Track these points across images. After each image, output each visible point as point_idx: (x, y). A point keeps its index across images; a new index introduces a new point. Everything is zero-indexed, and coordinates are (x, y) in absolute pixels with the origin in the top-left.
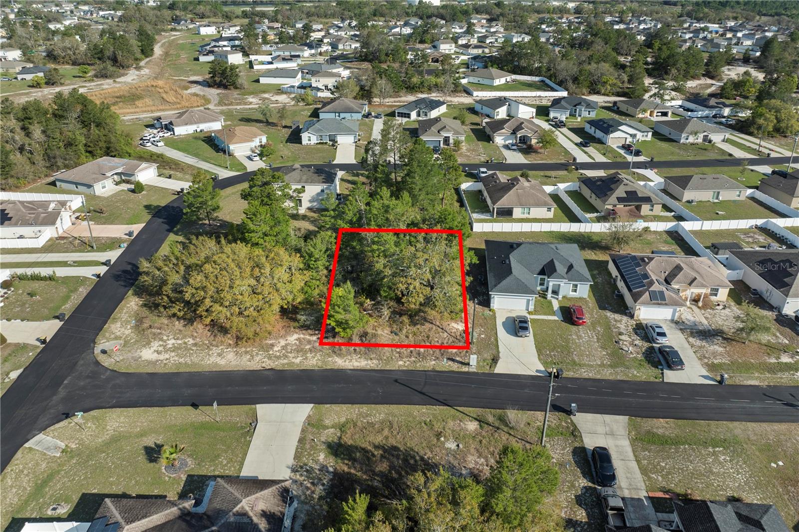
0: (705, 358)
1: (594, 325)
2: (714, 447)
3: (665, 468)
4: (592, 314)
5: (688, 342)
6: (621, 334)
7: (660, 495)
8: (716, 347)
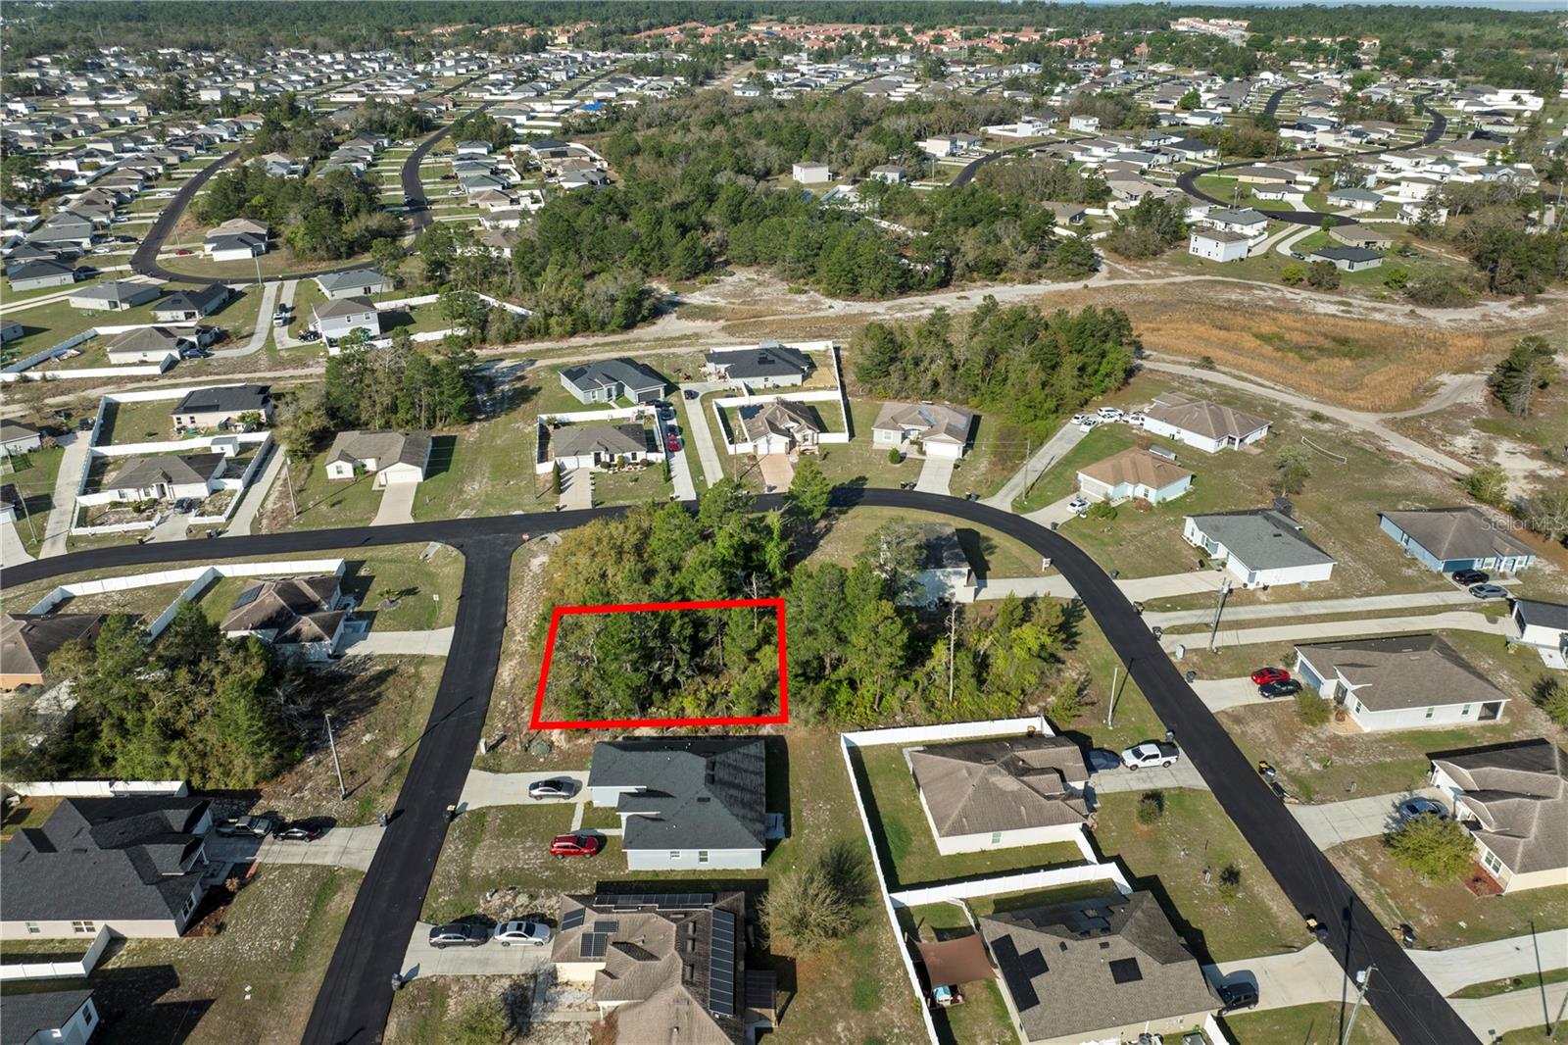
0: (462, 989)
2: (296, 942)
3: (283, 884)
4: (584, 871)
5: (501, 976)
6: (532, 897)
7: (252, 871)
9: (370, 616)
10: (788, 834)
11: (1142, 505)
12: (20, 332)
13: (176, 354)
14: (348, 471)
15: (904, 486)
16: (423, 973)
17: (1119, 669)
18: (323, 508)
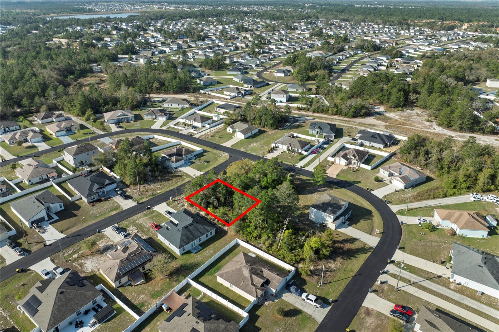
1: (149, 230)
2: (99, 215)
3: (111, 204)
5: (113, 242)
7: (110, 199)
8: (102, 245)
9: (192, 163)
10: (196, 253)
11: (453, 233)
12: (216, 83)
13: (237, 95)
14: (231, 131)
15: (368, 189)
16: (104, 233)
17: (352, 274)
18: (217, 137)
